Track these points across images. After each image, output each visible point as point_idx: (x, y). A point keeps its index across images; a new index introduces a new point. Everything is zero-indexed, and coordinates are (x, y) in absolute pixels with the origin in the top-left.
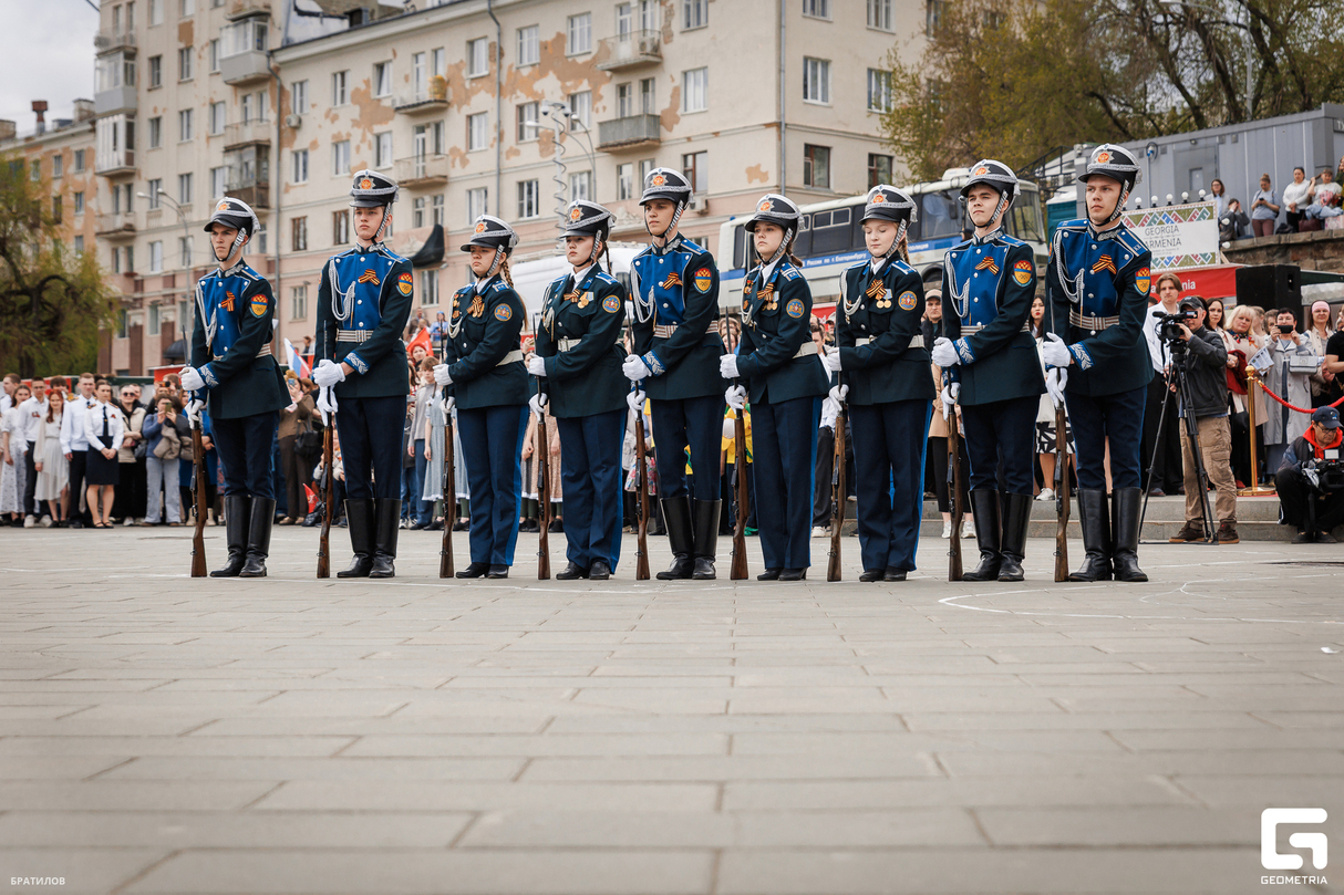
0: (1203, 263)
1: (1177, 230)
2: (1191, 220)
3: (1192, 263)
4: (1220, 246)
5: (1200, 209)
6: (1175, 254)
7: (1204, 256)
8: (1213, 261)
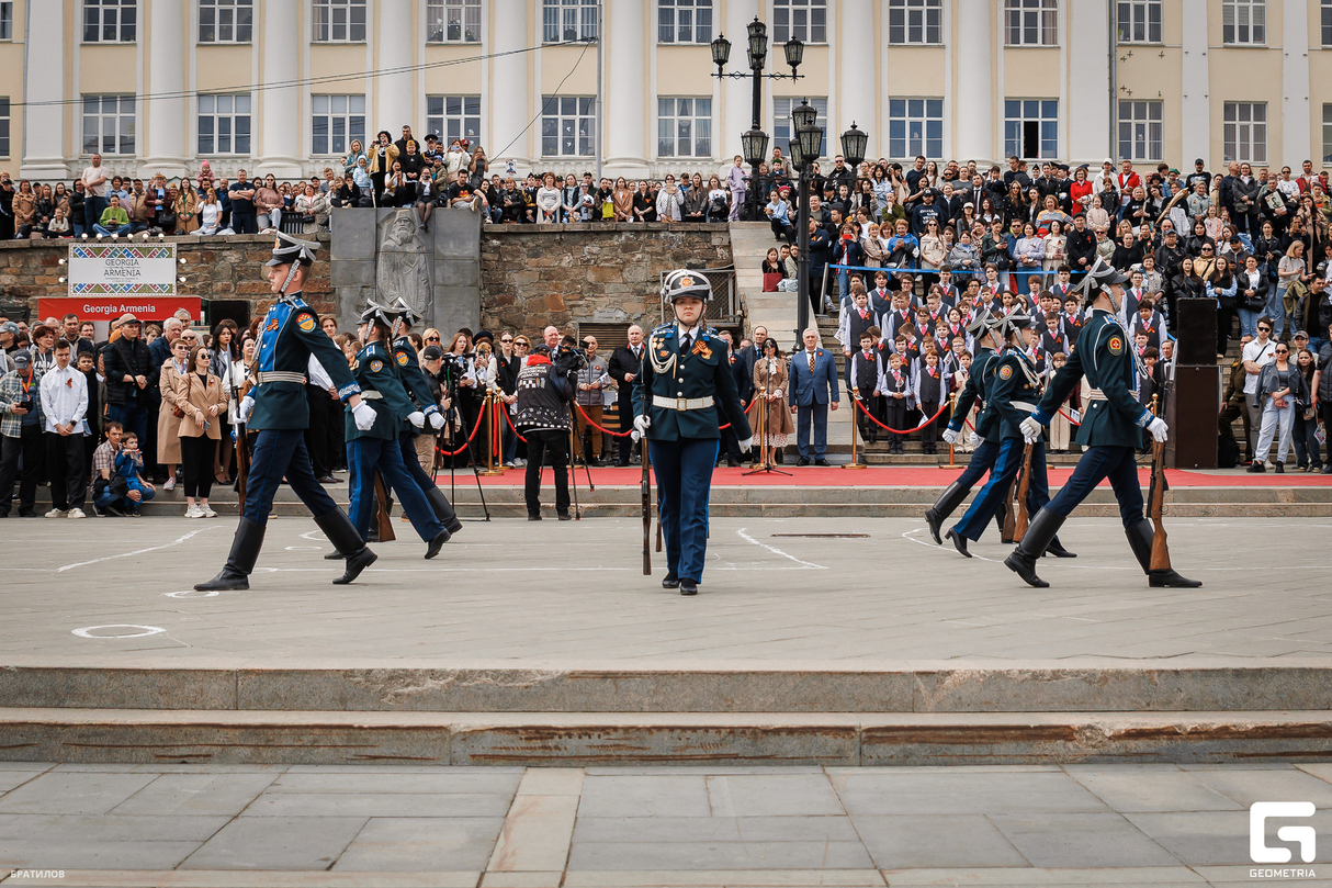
0: (160, 292)
1: (136, 262)
2: (151, 257)
3: (149, 291)
4: (177, 280)
5: (160, 248)
6: (134, 282)
7: (162, 286)
8: (170, 291)
